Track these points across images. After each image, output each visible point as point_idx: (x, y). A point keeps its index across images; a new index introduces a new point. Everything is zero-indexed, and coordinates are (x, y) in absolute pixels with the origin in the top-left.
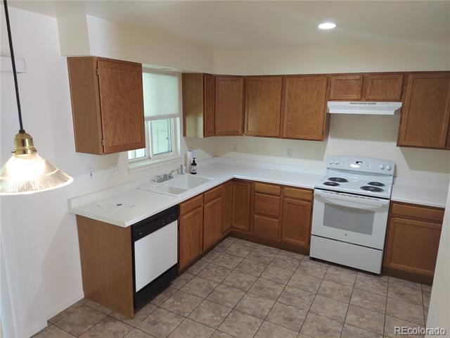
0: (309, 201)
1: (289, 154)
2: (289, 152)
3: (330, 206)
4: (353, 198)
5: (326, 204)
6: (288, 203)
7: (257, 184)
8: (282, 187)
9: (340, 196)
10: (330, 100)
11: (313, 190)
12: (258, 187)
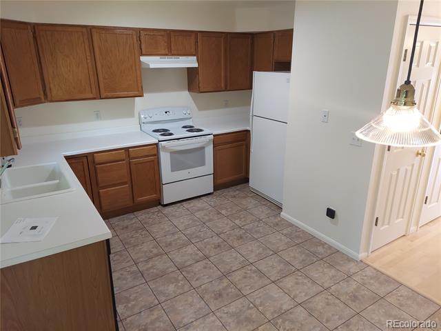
0: (155, 155)
1: (98, 116)
2: (97, 114)
3: (174, 153)
4: (185, 141)
5: (171, 153)
6: (135, 164)
7: (95, 155)
8: (127, 149)
9: (181, 142)
10: (142, 55)
11: (157, 144)
12: (98, 158)
